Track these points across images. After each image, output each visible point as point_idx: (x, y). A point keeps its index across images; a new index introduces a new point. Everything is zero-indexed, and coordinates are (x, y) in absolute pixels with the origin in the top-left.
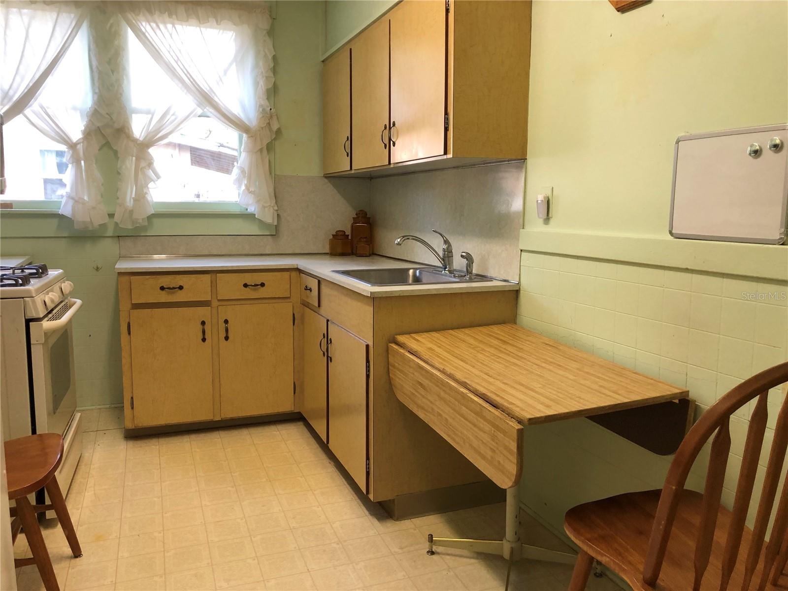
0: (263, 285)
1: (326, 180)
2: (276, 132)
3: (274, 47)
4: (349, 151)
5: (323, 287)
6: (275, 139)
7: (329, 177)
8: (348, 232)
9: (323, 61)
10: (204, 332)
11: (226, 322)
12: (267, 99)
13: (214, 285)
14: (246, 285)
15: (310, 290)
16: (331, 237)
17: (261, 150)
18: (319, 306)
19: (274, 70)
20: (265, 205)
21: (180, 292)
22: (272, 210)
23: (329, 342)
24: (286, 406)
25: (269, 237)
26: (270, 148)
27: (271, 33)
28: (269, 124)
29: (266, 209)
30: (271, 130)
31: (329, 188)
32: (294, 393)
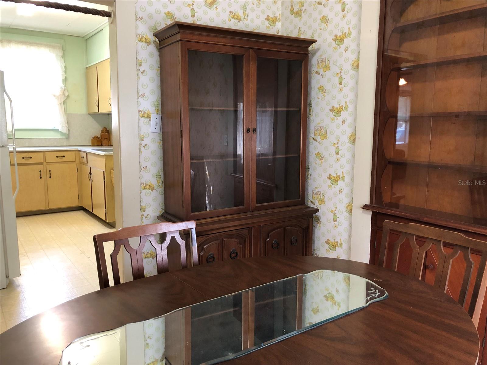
0: (64, 156)
1: (89, 115)
2: (67, 96)
3: (65, 62)
4: (98, 105)
5: (88, 155)
6: (66, 99)
7: (90, 114)
8: (99, 136)
9: (86, 68)
10: (41, 175)
11: (50, 171)
12: (63, 83)
13: (44, 157)
14: (57, 157)
15: (84, 157)
16: (92, 138)
17: (61, 104)
18: (87, 163)
19: (65, 72)
20: (63, 126)
21: (31, 159)
22: (66, 128)
23: (91, 174)
24: (76, 204)
25: (65, 139)
26: (64, 102)
27: (63, 57)
28: (64, 93)
29: (64, 127)
30: (64, 95)
31: (90, 118)
32: (79, 199)
